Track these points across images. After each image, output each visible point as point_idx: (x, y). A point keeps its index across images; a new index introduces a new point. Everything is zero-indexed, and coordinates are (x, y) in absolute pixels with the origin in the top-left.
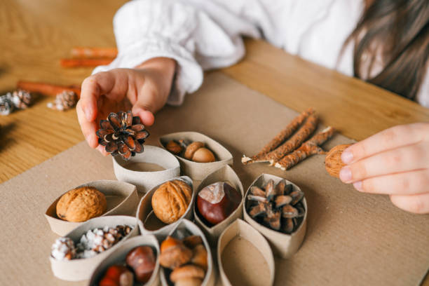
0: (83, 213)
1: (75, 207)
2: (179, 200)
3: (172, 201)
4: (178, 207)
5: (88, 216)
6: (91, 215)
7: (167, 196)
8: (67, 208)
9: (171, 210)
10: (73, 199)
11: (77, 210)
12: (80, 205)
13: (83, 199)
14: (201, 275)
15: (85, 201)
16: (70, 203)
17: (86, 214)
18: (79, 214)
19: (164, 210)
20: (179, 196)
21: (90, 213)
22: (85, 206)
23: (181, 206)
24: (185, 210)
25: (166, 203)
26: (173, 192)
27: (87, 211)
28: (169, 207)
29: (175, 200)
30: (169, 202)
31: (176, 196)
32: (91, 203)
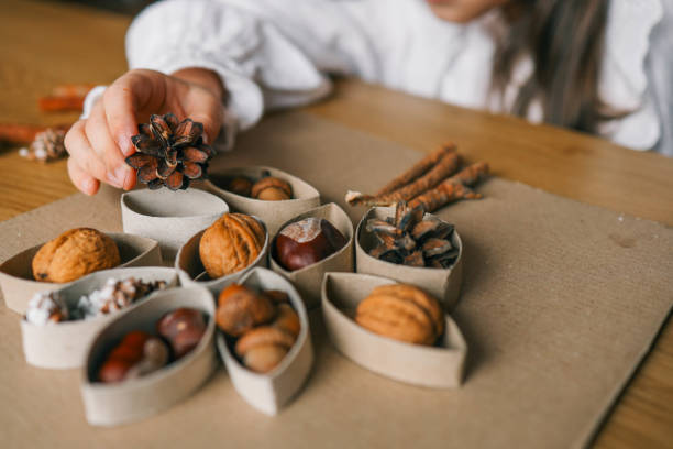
0: (78, 264)
1: (63, 254)
2: (245, 238)
3: (235, 241)
4: (245, 248)
5: (87, 268)
6: (92, 267)
7: (225, 233)
8: (50, 261)
9: (236, 254)
10: (59, 245)
11: (67, 259)
12: (72, 251)
13: (77, 244)
14: (289, 341)
15: (81, 245)
16: (54, 251)
17: (83, 264)
18: (70, 265)
19: (224, 255)
20: (246, 231)
21: (90, 264)
22: (79, 251)
23: (250, 247)
24: (258, 253)
25: (225, 243)
26: (235, 227)
27: (84, 260)
28: (231, 250)
29: (239, 237)
30: (231, 242)
31: (241, 231)
32: (91, 247)
